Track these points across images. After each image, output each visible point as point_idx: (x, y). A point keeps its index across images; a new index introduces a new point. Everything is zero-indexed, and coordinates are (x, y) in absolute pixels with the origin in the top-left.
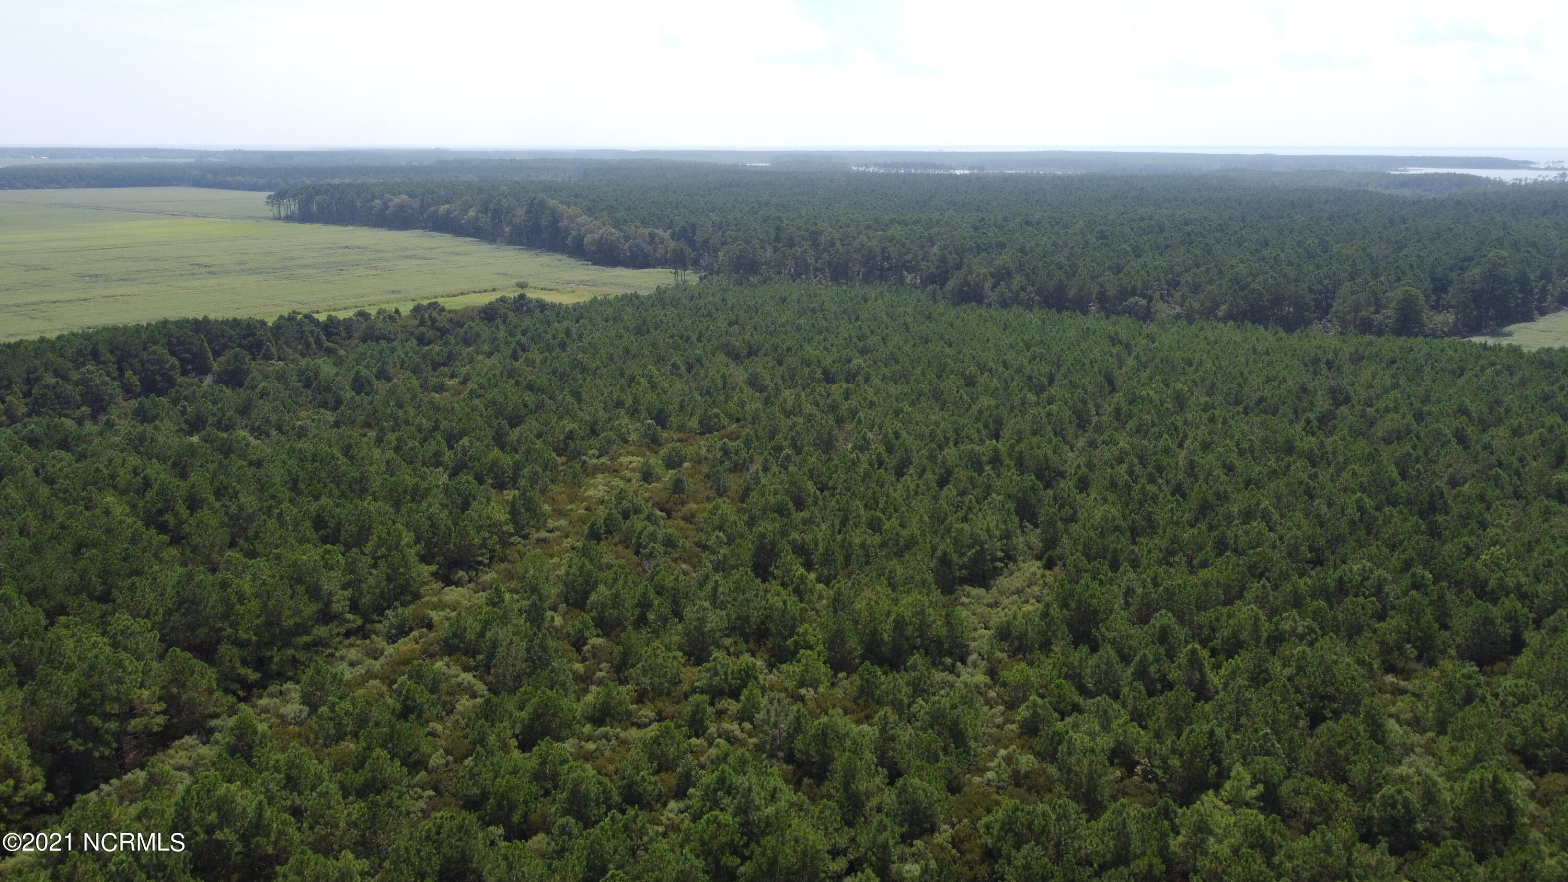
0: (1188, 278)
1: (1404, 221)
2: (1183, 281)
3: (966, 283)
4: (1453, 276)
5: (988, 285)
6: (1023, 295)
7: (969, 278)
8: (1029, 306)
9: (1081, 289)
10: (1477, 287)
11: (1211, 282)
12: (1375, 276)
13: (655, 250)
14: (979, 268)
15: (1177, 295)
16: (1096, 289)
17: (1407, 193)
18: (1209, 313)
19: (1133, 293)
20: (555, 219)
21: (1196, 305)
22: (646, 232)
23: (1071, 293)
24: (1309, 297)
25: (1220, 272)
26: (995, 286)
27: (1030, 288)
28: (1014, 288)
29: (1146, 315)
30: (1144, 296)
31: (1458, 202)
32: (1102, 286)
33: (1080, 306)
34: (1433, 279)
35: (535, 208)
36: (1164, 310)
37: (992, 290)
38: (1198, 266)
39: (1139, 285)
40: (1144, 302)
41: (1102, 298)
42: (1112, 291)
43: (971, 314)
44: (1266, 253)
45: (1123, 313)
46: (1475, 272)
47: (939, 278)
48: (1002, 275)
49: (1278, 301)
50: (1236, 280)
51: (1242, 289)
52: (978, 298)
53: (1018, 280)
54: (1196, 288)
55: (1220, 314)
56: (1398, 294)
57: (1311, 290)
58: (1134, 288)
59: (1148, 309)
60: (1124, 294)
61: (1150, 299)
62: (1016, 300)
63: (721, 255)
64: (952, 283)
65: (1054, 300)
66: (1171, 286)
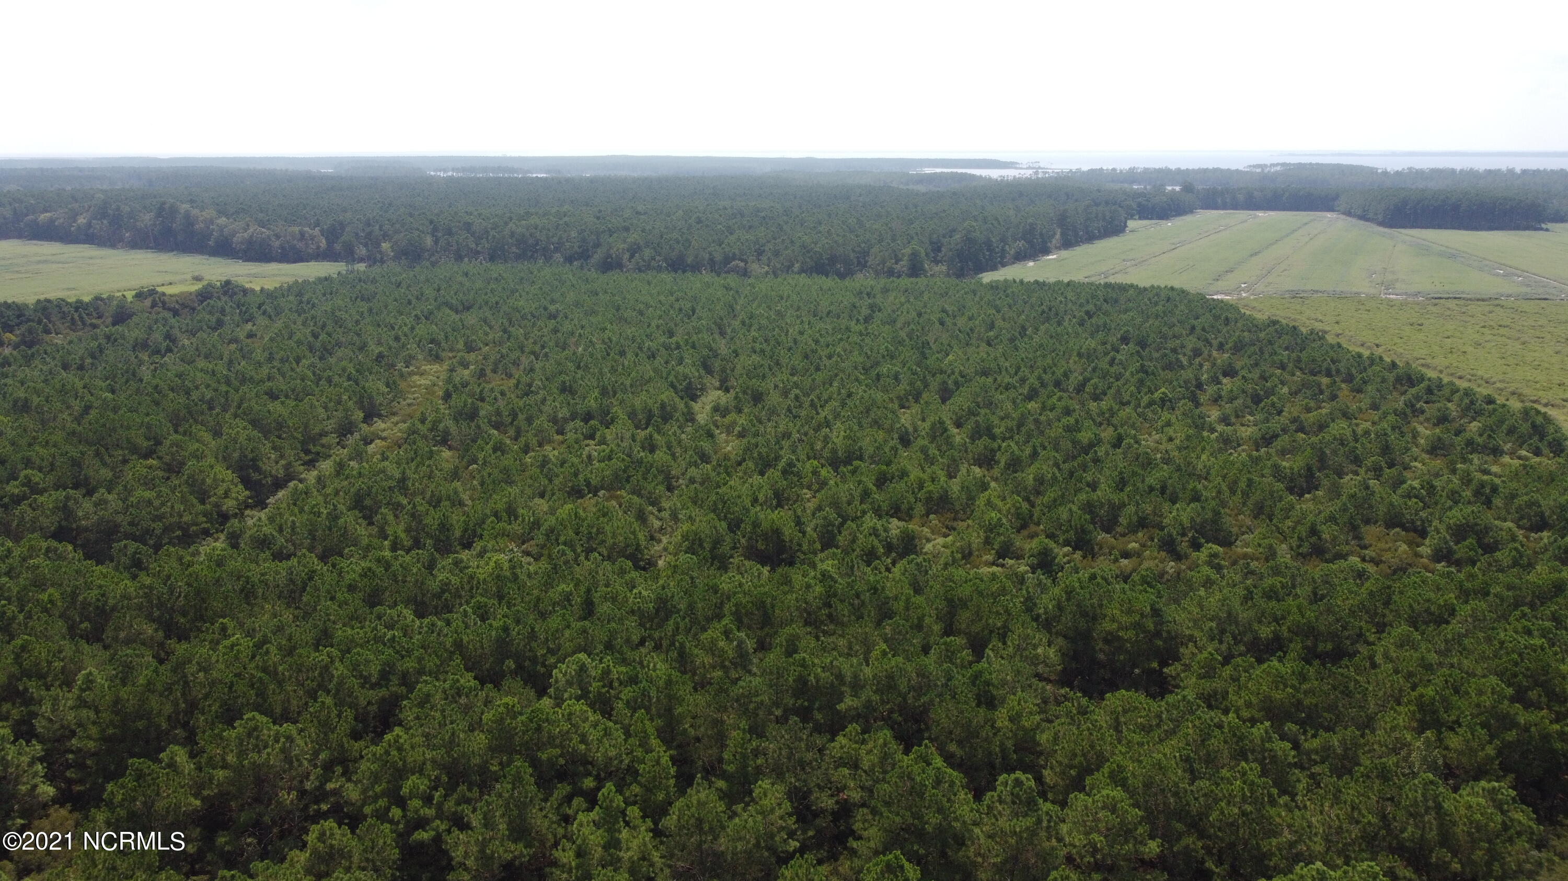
0: (770, 246)
1: (916, 206)
2: (766, 248)
3: (609, 255)
4: (944, 241)
5: (627, 256)
6: (653, 263)
7: (612, 251)
8: (659, 269)
9: (696, 257)
10: (959, 247)
11: (786, 248)
12: (894, 240)
13: (307, 245)
14: (618, 244)
15: (764, 259)
16: (707, 256)
17: (922, 188)
18: (788, 268)
19: (734, 259)
20: (189, 221)
21: (778, 266)
22: (297, 229)
23: (689, 260)
24: (852, 255)
25: (792, 242)
26: (632, 256)
27: (658, 258)
28: (646, 258)
29: (745, 273)
30: (742, 260)
31: (954, 193)
32: (710, 254)
33: (696, 268)
34: (931, 243)
35: (165, 212)
36: (755, 267)
37: (630, 260)
38: (775, 239)
39: (737, 252)
40: (742, 264)
41: (712, 261)
42: (718, 257)
43: (614, 276)
44: (821, 228)
45: (728, 272)
46: (957, 237)
47: (582, 256)
48: (635, 249)
49: (833, 260)
50: (803, 246)
51: (808, 252)
52: (620, 266)
53: (647, 253)
54: (777, 254)
55: (796, 270)
56: (907, 251)
57: (854, 251)
58: (734, 254)
59: (746, 270)
60: (727, 260)
61: (746, 262)
62: (649, 267)
63: (385, 246)
64: (597, 257)
65: (677, 265)
66: (760, 253)
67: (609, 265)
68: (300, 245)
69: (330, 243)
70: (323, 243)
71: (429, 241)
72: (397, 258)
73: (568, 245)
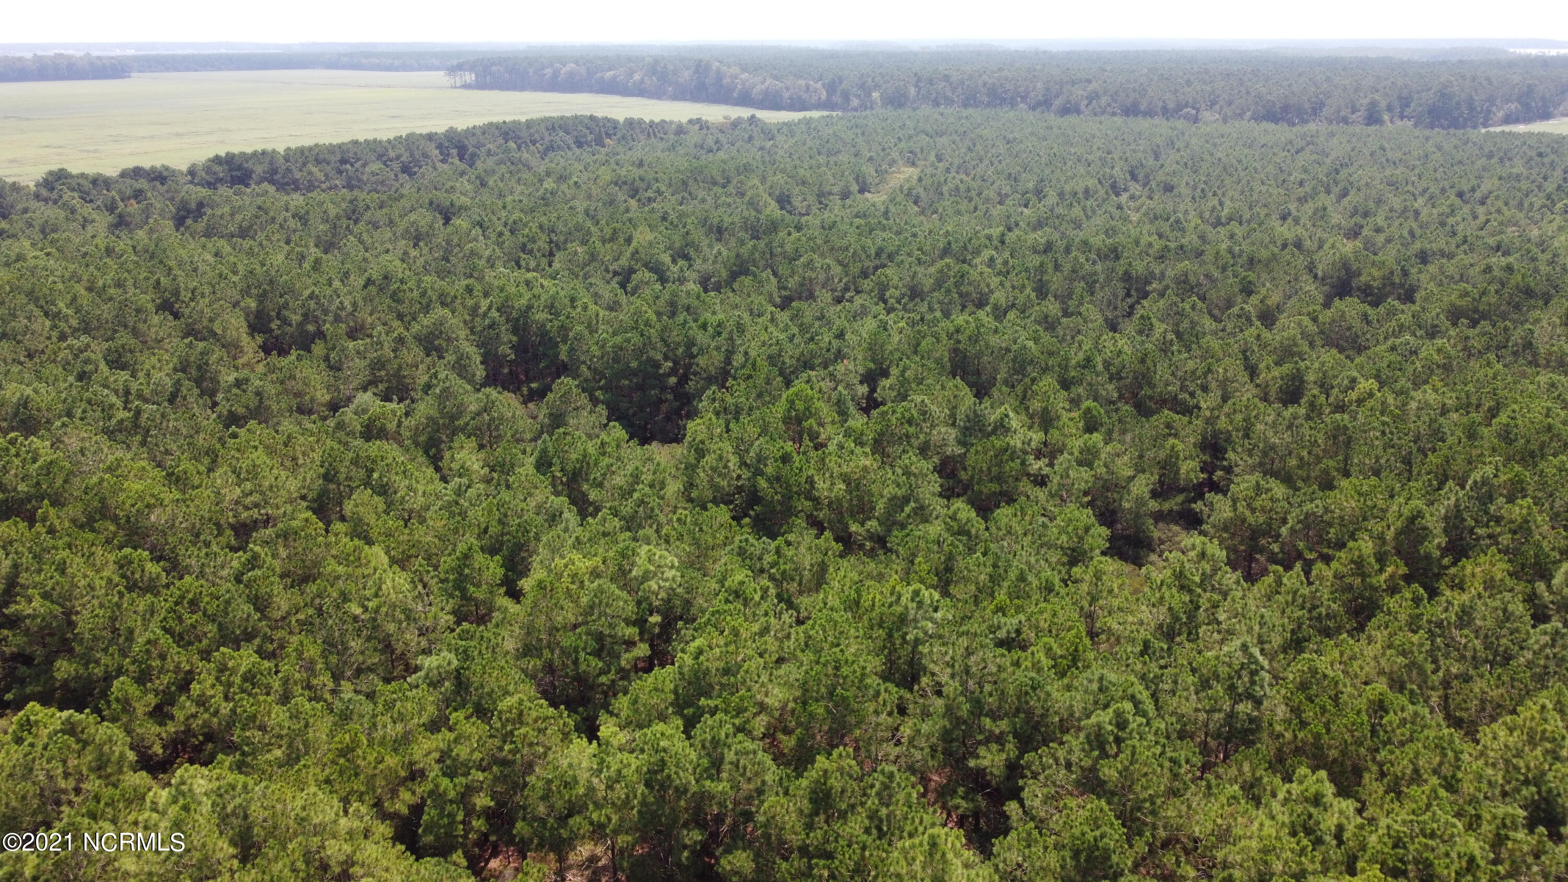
0: (1225, 97)
2: (1221, 99)
3: (1069, 102)
4: (1416, 96)
5: (1085, 102)
6: (1108, 109)
7: (1071, 99)
8: (1114, 114)
9: (1149, 105)
10: (1431, 103)
11: (1241, 98)
13: (811, 96)
14: (1079, 92)
15: (1217, 107)
16: (1161, 104)
18: (1240, 116)
19: (1186, 106)
20: (720, 77)
21: (1230, 114)
23: (1142, 108)
24: (1307, 106)
25: (1248, 92)
26: (1090, 103)
27: (1113, 104)
28: (1103, 105)
29: (1196, 120)
30: (1194, 108)
32: (1163, 102)
33: (1150, 113)
36: (1206, 115)
37: (1087, 106)
38: (1232, 89)
39: (1190, 101)
40: (1194, 112)
41: (1165, 110)
42: (1171, 105)
43: (1072, 119)
44: (1282, 83)
45: (1179, 118)
46: (1430, 92)
47: (1045, 103)
48: (1093, 97)
49: (1286, 109)
50: (1258, 97)
51: (1263, 101)
52: (1078, 112)
53: (1104, 101)
54: (1230, 104)
55: (1246, 117)
56: (1368, 102)
57: (1309, 101)
58: (1187, 102)
59: (1197, 116)
60: (1179, 107)
61: (1198, 110)
62: (1103, 113)
63: (876, 95)
64: (1057, 103)
65: (1131, 111)
66: (1213, 103)
67: (1068, 110)
68: (805, 96)
69: (829, 95)
70: (824, 95)
71: (912, 91)
72: (884, 105)
73: (1032, 94)
